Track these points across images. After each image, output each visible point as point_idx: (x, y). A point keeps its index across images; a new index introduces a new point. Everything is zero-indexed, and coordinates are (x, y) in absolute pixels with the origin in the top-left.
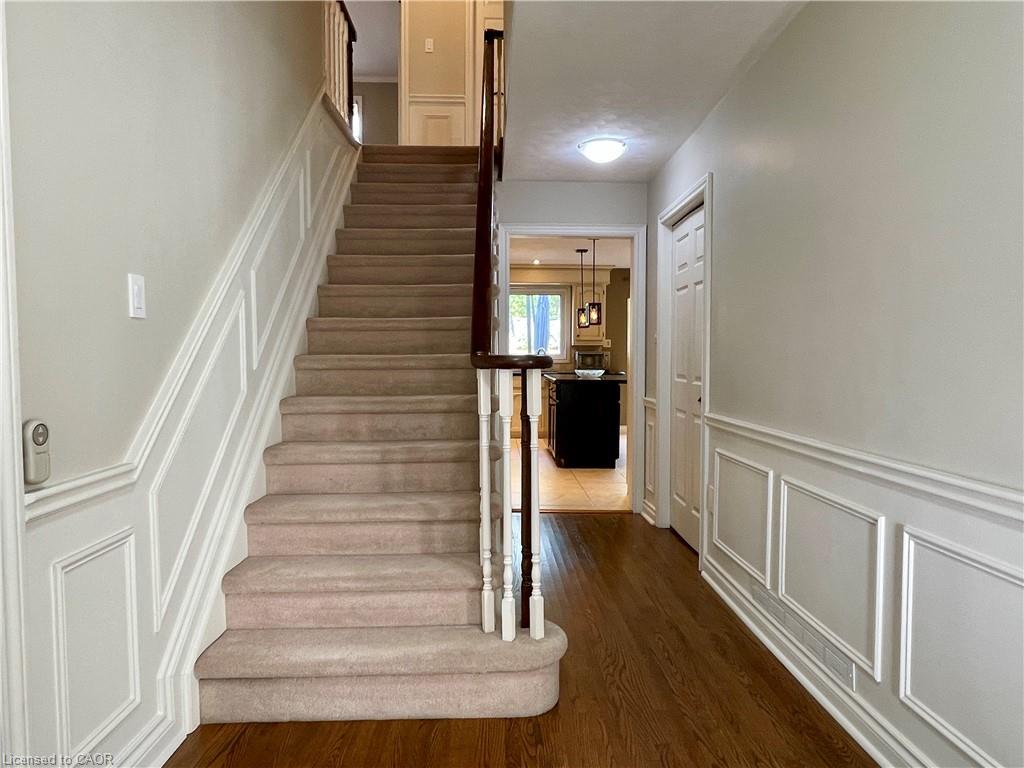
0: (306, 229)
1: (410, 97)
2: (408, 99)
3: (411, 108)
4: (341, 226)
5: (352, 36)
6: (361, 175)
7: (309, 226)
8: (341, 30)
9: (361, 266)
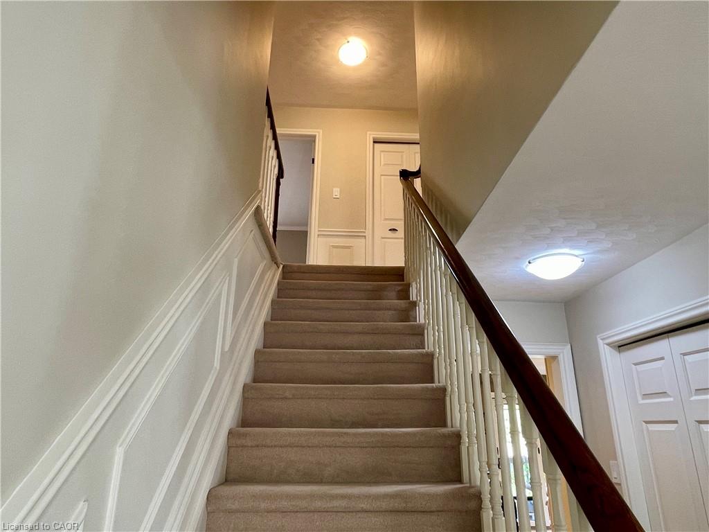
0: (223, 354)
1: (319, 231)
2: (317, 233)
3: (319, 239)
4: (260, 346)
5: (281, 174)
6: (281, 291)
7: (227, 349)
8: (273, 164)
9: (286, 398)
